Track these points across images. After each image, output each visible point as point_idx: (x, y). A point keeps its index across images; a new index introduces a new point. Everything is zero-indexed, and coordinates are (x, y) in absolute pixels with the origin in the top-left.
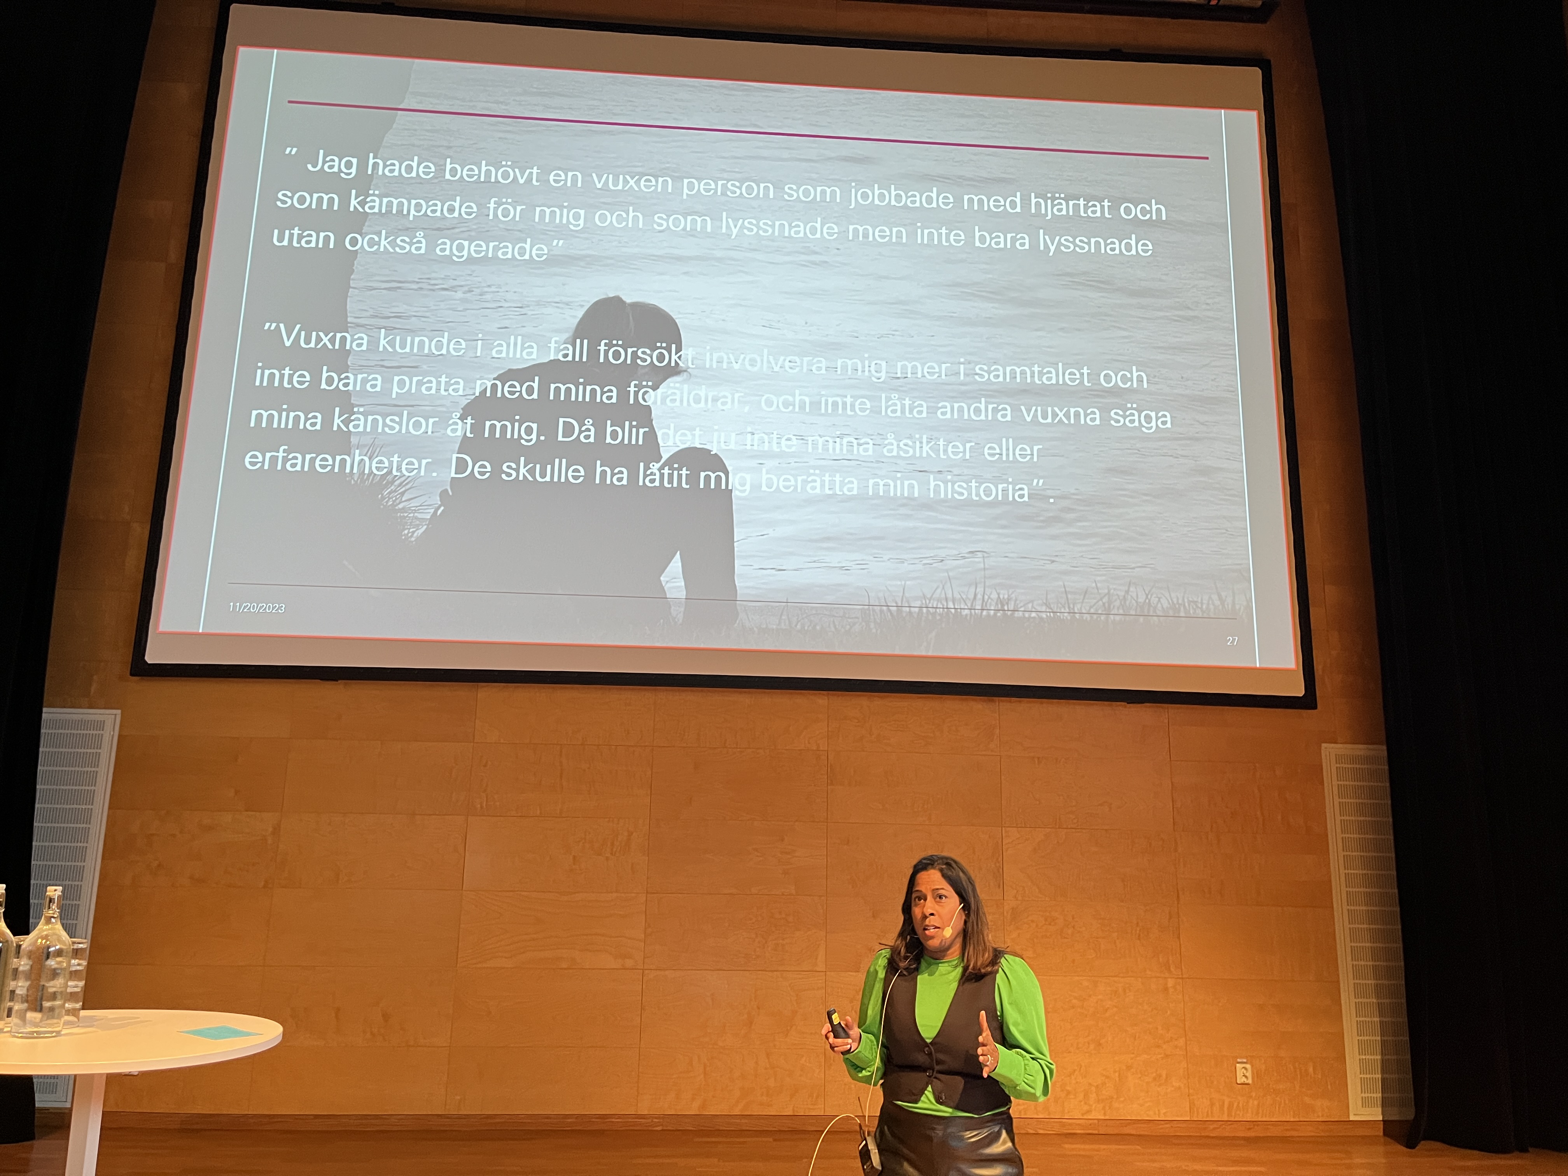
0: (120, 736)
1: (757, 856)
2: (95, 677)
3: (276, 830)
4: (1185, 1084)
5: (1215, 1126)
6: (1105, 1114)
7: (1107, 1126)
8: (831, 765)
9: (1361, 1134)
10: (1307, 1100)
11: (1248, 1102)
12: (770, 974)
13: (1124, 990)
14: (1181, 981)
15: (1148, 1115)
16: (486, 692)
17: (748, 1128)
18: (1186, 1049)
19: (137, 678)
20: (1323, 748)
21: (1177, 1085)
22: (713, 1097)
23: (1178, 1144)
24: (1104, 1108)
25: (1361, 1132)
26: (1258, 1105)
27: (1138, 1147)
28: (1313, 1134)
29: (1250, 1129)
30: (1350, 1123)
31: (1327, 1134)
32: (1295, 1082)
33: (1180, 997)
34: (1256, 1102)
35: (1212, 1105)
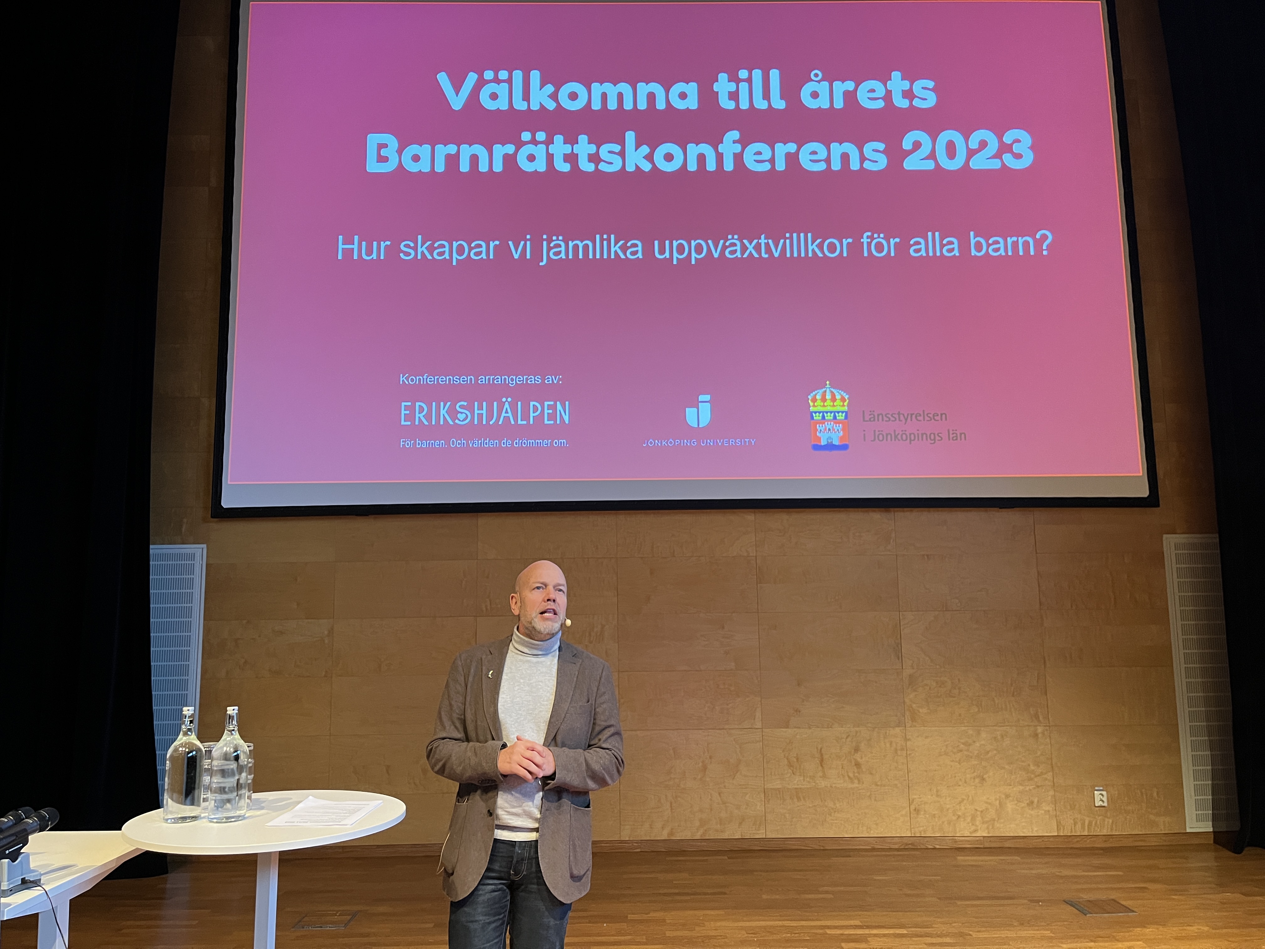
0: (207, 565)
1: (704, 641)
2: (185, 520)
3: (331, 631)
4: (1053, 808)
5: (1078, 839)
6: (989, 833)
7: (990, 841)
8: (759, 567)
9: (1197, 842)
10: (1152, 817)
11: (1104, 820)
12: (718, 731)
13: (1002, 737)
14: (1048, 728)
15: (1023, 832)
16: (484, 521)
17: (706, 849)
18: (1053, 781)
19: (216, 520)
20: (1164, 538)
21: (1047, 808)
22: (679, 826)
23: (1049, 854)
24: (988, 828)
25: (1196, 841)
26: (1112, 823)
27: (1016, 858)
28: (1156, 844)
29: (1105, 841)
30: (1187, 834)
31: (1169, 843)
32: (1143, 804)
33: (1048, 740)
34: (1111, 821)
35: (1075, 824)
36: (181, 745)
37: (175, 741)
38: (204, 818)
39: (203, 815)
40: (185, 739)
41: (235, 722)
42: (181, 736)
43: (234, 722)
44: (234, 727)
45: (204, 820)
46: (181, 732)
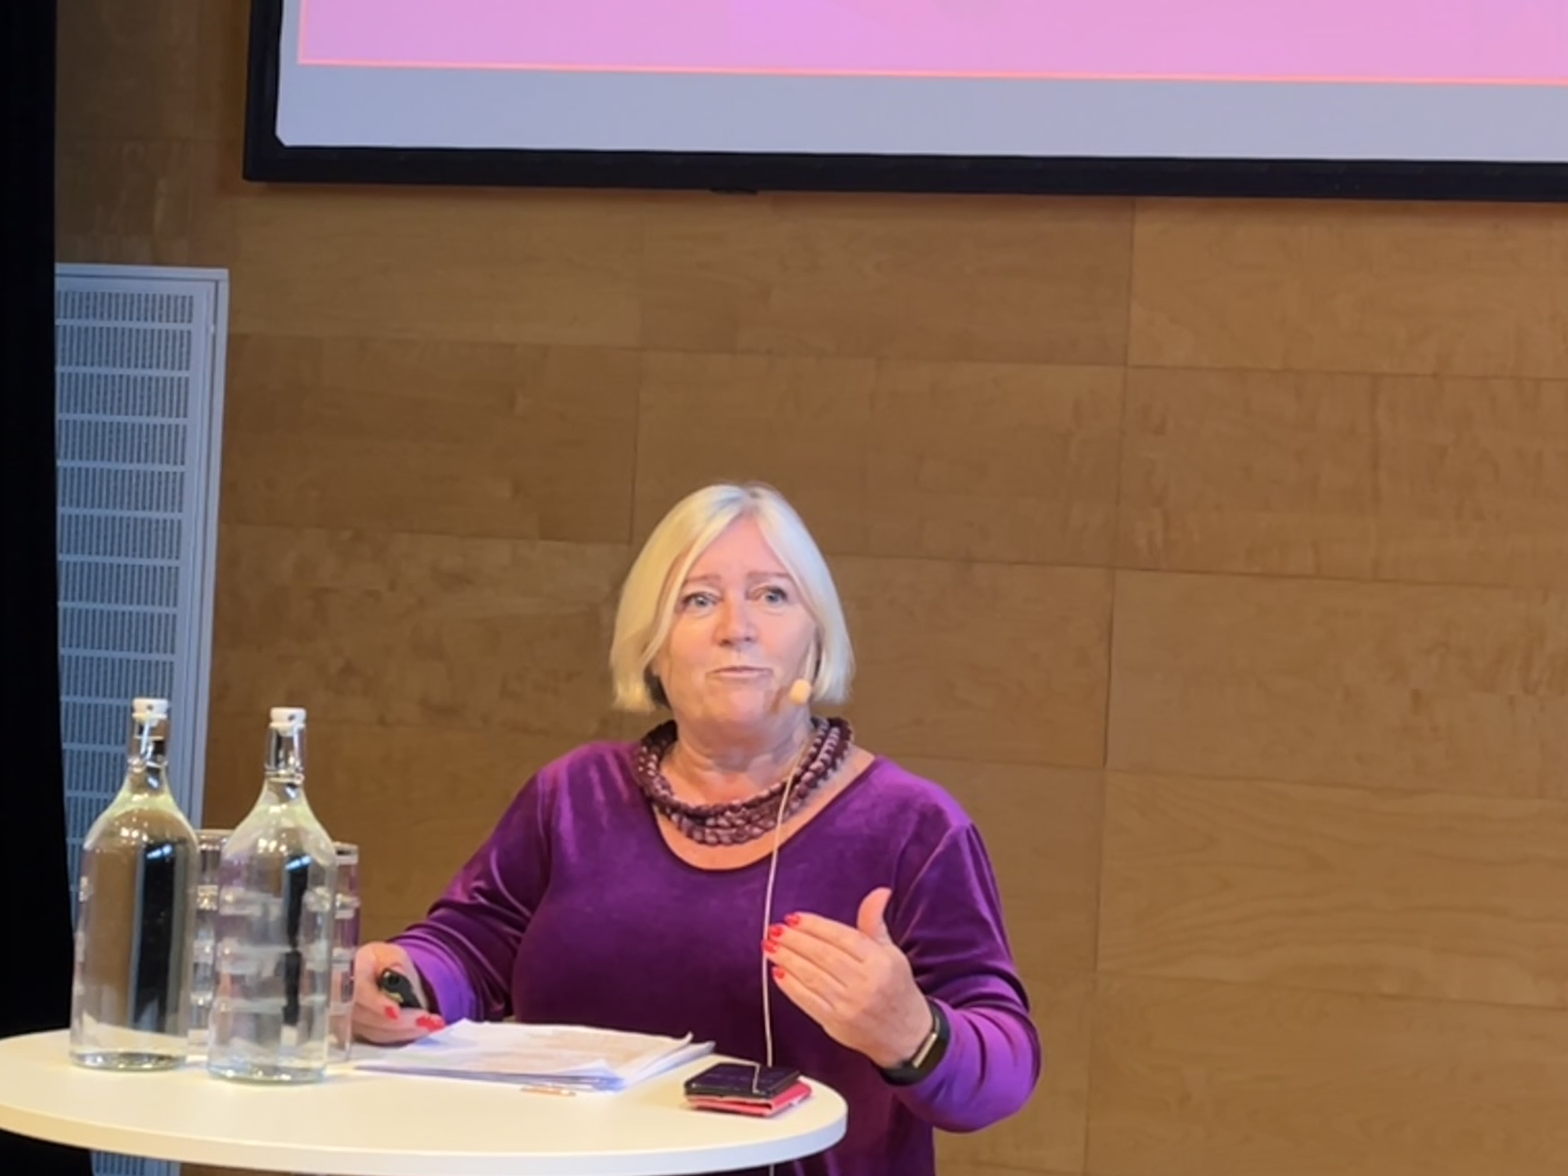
0: (230, 338)
19: (259, 185)
36: (127, 819)
37: (106, 807)
38: (195, 1064)
39: (190, 1058)
40: (140, 801)
41: (294, 760)
42: (124, 793)
43: (291, 760)
44: (292, 776)
45: (195, 1071)
46: (127, 782)
